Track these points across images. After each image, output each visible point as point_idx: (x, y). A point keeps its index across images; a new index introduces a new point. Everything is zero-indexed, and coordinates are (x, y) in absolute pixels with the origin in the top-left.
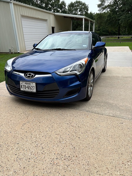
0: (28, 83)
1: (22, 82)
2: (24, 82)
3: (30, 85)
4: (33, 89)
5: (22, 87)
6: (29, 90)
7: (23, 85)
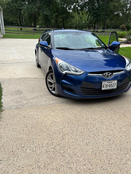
0: (110, 81)
1: (104, 82)
2: (106, 82)
3: (112, 83)
4: (114, 86)
5: (103, 86)
6: (111, 88)
7: (105, 85)
